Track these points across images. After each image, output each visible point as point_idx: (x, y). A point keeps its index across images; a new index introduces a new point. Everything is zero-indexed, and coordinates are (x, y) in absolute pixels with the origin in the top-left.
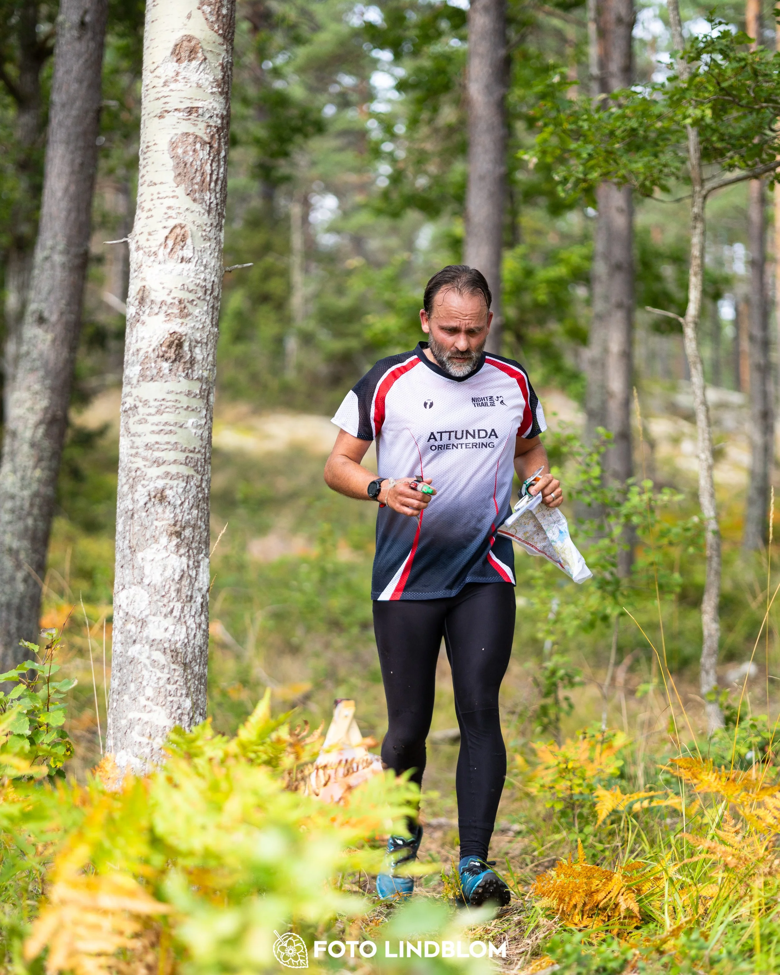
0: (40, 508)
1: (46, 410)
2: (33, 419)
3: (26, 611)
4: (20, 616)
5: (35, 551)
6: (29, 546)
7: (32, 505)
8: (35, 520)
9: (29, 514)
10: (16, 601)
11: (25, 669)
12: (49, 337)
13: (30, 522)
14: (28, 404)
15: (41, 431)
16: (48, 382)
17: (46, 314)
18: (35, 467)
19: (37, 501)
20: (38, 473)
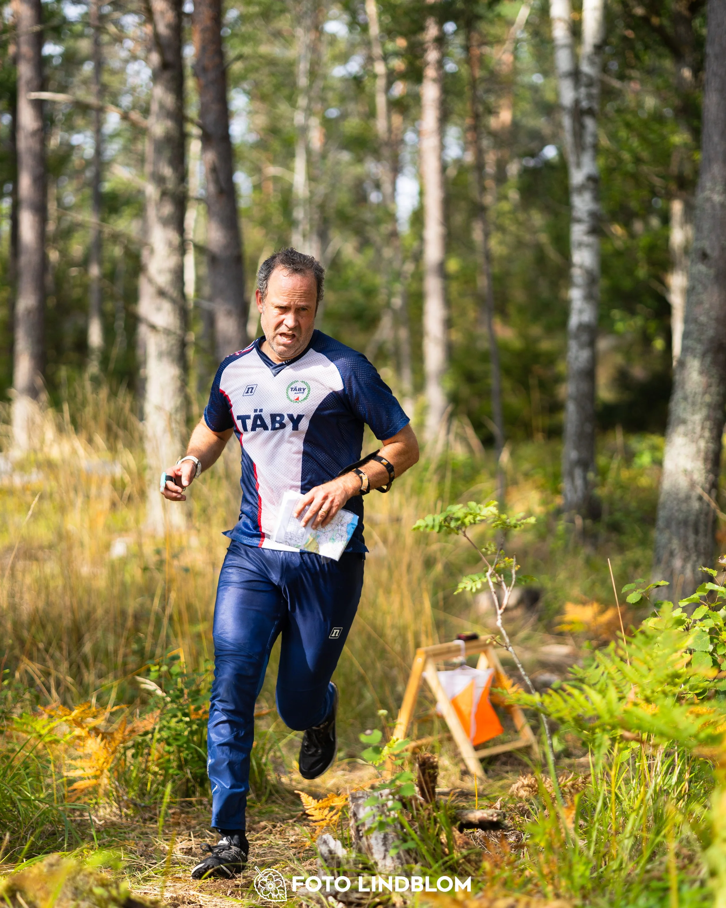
0: (711, 430)
1: (712, 340)
2: (699, 348)
3: (702, 528)
4: (696, 532)
5: (708, 472)
6: (702, 467)
7: (703, 428)
8: (707, 442)
9: (702, 436)
10: (692, 518)
11: (705, 590)
12: (712, 272)
13: (702, 444)
14: (695, 336)
15: (708, 359)
16: (713, 313)
17: (709, 251)
18: (704, 393)
19: (708, 424)
20: (708, 398)
